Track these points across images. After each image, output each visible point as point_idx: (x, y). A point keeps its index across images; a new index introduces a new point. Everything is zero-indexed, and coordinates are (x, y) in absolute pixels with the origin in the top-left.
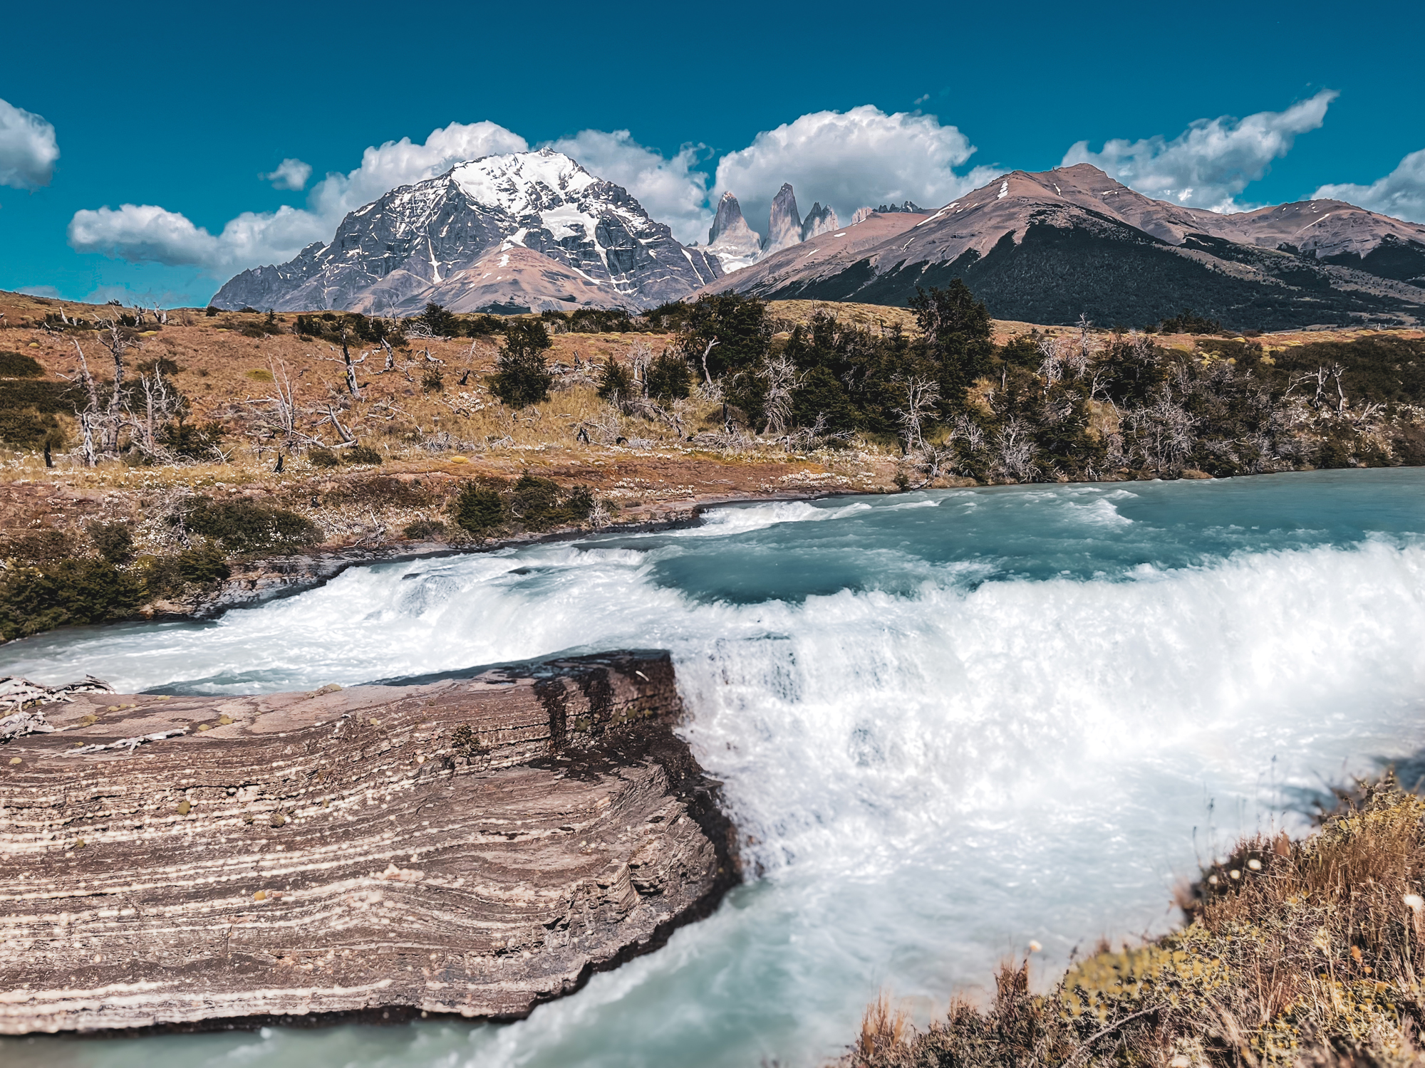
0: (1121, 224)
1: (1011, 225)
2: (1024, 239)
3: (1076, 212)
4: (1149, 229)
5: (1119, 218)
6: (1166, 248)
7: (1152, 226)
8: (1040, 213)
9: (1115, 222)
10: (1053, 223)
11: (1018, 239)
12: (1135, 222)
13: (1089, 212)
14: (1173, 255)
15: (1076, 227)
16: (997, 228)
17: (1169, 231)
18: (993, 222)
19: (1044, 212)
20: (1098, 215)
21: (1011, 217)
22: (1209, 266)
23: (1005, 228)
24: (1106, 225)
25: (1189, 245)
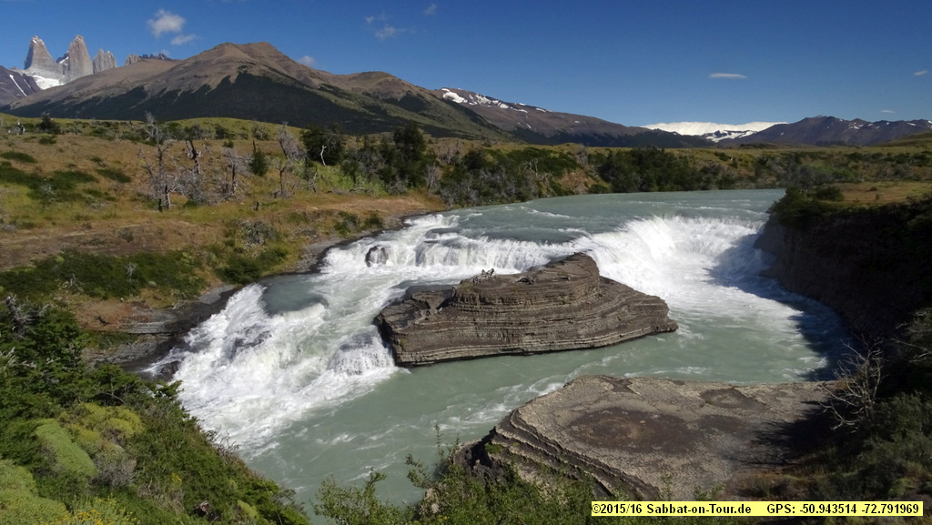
0: (287, 76)
1: (228, 72)
2: (236, 80)
3: (264, 68)
4: (301, 79)
5: (285, 72)
6: (311, 90)
7: (302, 78)
8: (243, 67)
9: (283, 74)
10: (251, 73)
11: (233, 79)
12: (294, 75)
13: (270, 68)
14: (314, 95)
15: (264, 77)
16: (220, 73)
17: (311, 81)
18: (219, 69)
19: (245, 67)
20: (274, 70)
21: (228, 67)
22: (333, 101)
23: (225, 73)
24: (280, 76)
25: (321, 89)
